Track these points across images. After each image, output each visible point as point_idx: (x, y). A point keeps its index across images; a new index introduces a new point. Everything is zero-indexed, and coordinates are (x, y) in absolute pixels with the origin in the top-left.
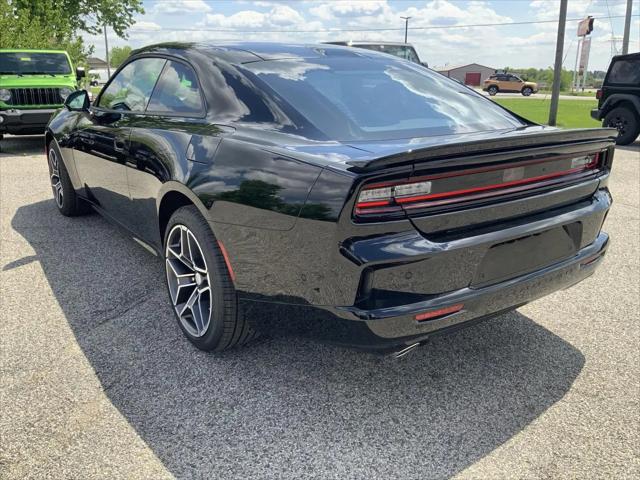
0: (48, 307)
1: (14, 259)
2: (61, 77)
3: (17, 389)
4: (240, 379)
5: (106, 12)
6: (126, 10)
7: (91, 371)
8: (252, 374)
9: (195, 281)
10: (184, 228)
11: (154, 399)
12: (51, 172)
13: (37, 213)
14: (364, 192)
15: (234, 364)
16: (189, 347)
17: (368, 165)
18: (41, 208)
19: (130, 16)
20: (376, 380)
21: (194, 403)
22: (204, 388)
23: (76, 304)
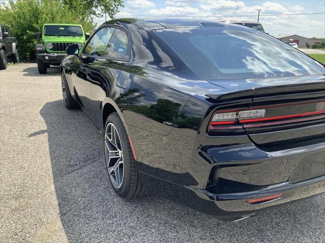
0: (46, 160)
1: (36, 131)
2: (78, 37)
3: (16, 209)
4: (138, 218)
5: (106, 6)
6: (115, 5)
7: (56, 202)
8: (146, 215)
9: (118, 155)
10: (113, 125)
11: (87, 225)
12: (62, 86)
13: (55, 106)
14: (217, 115)
15: (136, 207)
16: (113, 193)
17: (219, 97)
18: (57, 104)
19: (117, 8)
20: (221, 229)
21: (108, 231)
22: (116, 222)
23: (60, 159)
